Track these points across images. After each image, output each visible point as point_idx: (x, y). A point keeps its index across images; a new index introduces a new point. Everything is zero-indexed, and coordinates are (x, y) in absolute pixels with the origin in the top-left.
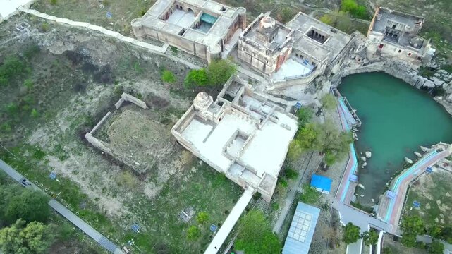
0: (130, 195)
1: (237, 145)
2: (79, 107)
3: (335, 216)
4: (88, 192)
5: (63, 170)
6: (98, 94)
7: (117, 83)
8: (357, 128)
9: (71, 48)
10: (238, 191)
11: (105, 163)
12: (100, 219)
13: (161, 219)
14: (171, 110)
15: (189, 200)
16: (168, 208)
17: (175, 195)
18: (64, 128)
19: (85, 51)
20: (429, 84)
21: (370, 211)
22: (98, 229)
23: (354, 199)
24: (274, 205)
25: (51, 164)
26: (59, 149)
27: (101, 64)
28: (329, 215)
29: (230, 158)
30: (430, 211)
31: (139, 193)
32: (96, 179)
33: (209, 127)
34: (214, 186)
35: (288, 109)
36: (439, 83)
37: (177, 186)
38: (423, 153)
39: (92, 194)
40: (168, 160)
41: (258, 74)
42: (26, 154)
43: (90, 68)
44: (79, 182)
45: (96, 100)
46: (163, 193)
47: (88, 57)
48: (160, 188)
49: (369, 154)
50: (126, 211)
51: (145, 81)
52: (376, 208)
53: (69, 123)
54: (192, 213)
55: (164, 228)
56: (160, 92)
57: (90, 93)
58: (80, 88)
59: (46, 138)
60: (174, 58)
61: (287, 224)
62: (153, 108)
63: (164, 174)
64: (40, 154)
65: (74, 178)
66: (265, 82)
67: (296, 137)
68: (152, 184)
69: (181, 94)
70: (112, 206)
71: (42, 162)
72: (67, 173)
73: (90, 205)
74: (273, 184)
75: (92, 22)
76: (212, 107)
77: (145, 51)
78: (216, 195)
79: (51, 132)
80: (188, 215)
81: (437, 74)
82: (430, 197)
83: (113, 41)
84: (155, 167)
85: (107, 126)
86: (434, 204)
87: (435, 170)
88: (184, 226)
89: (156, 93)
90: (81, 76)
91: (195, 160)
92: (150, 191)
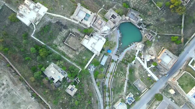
0: (74, 54)
1: (93, 44)
2: (61, 35)
3: (111, 57)
4: (67, 53)
5: (61, 49)
6: (65, 32)
7: (68, 29)
8: (121, 37)
9: (57, 21)
10: (93, 54)
11: (69, 48)
12: (69, 58)
13: (79, 58)
14: (80, 37)
15: (84, 55)
16: (81, 56)
17: (82, 54)
18: (60, 40)
19: (60, 21)
20: (139, 27)
21: (118, 56)
22: (69, 60)
23: (116, 53)
24: (99, 56)
25: (59, 48)
26: (59, 45)
27: (64, 24)
28: (110, 57)
29: (92, 48)
30: (129, 57)
31: (75, 54)
32: (67, 51)
33: (88, 41)
34: (89, 53)
35: (104, 36)
36: (141, 27)
37: (82, 52)
38: (133, 44)
39: (67, 54)
40: (80, 47)
41: (98, 29)
42: (54, 46)
43: (62, 25)
44: (65, 52)
45: (64, 33)
46: (80, 54)
47: (61, 23)
48: (79, 53)
49: (121, 44)
50: (73, 57)
51: (74, 29)
52: (120, 55)
53: (60, 39)
54: (85, 57)
55: (80, 60)
56: (78, 32)
57: (63, 32)
58: (61, 30)
59: (56, 42)
60: (80, 25)
61: (102, 59)
62: (77, 36)
63: (80, 50)
64: (56, 46)
65: (63, 51)
66: (100, 31)
67: (105, 44)
68: (77, 52)
69: (82, 32)
70: (71, 56)
71: (57, 48)
72: (62, 50)
73: (67, 56)
74: (99, 53)
75: (61, 15)
76: (89, 38)
77: (74, 23)
78: (89, 54)
79: (57, 41)
80: (84, 58)
81: (142, 25)
82: (130, 54)
83: (67, 20)
84: (78, 49)
85: (68, 40)
86: (130, 56)
87: (133, 49)
88: (83, 59)
89: (77, 32)
90: (60, 27)
91: (85, 48)
92: (77, 53)
